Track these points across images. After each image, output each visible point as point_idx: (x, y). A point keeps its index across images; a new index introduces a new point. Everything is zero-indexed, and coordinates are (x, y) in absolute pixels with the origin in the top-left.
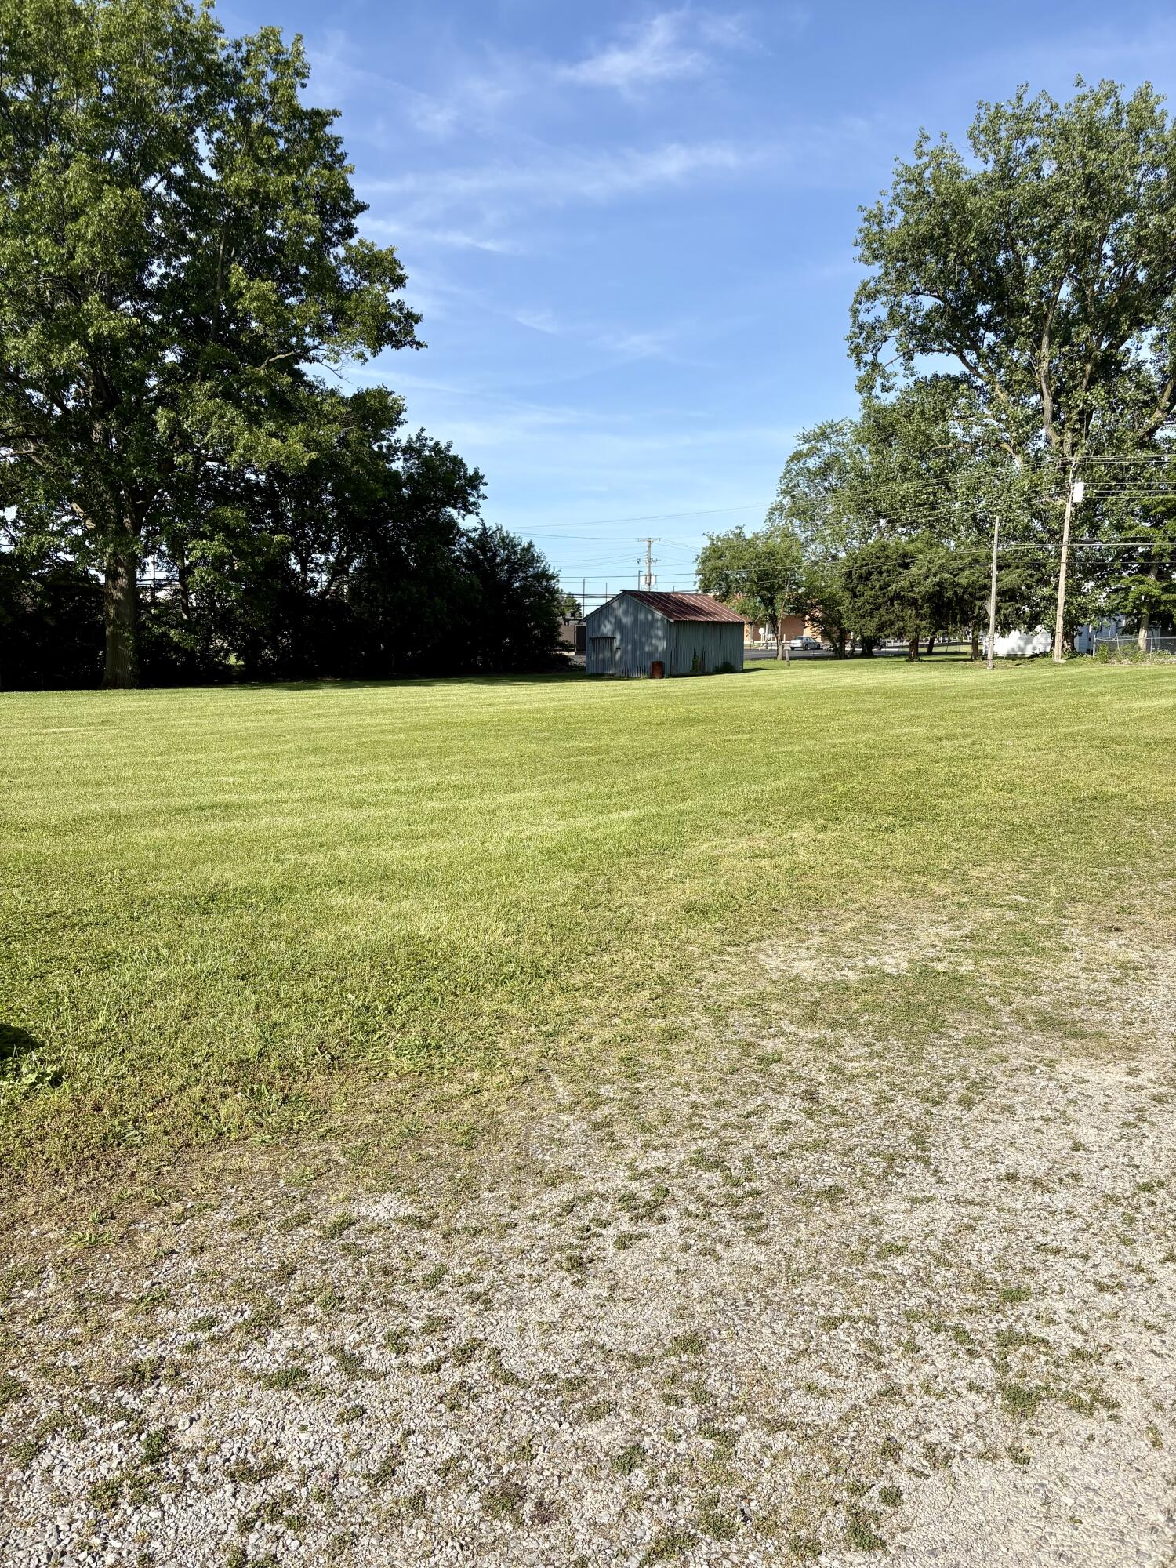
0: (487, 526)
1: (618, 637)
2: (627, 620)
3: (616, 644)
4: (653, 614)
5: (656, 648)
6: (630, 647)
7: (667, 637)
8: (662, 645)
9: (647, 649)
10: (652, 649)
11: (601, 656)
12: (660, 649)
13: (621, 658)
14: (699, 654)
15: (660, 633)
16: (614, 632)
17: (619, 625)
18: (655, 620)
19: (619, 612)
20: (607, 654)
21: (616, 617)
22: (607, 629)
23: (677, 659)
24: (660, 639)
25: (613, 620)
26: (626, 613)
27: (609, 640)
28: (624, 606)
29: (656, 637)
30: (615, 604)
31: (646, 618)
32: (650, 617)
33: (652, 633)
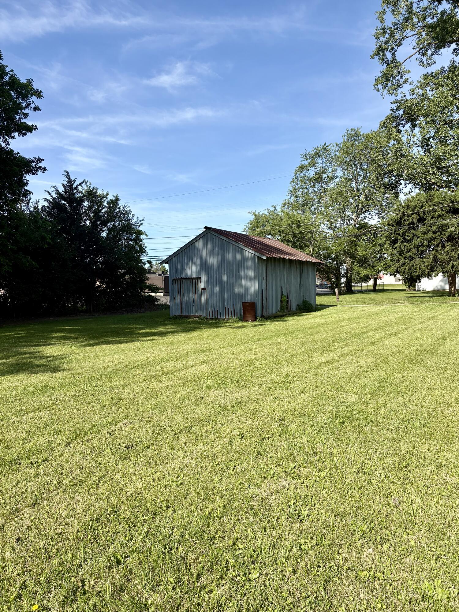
0: (73, 178)
1: (204, 278)
2: (213, 261)
3: (202, 285)
4: (241, 251)
5: (247, 290)
6: (217, 289)
7: (257, 277)
8: (254, 287)
9: (236, 290)
10: (242, 290)
11: (186, 299)
12: (252, 290)
13: (207, 302)
14: (285, 293)
15: (251, 273)
16: (199, 272)
17: (205, 267)
18: (244, 259)
19: (204, 253)
20: (192, 296)
21: (201, 258)
22: (192, 270)
23: (267, 300)
24: (251, 279)
25: (198, 262)
26: (211, 253)
27: (195, 280)
28: (209, 246)
29: (247, 278)
30: (199, 244)
31: (235, 258)
32: (238, 256)
33: (242, 273)
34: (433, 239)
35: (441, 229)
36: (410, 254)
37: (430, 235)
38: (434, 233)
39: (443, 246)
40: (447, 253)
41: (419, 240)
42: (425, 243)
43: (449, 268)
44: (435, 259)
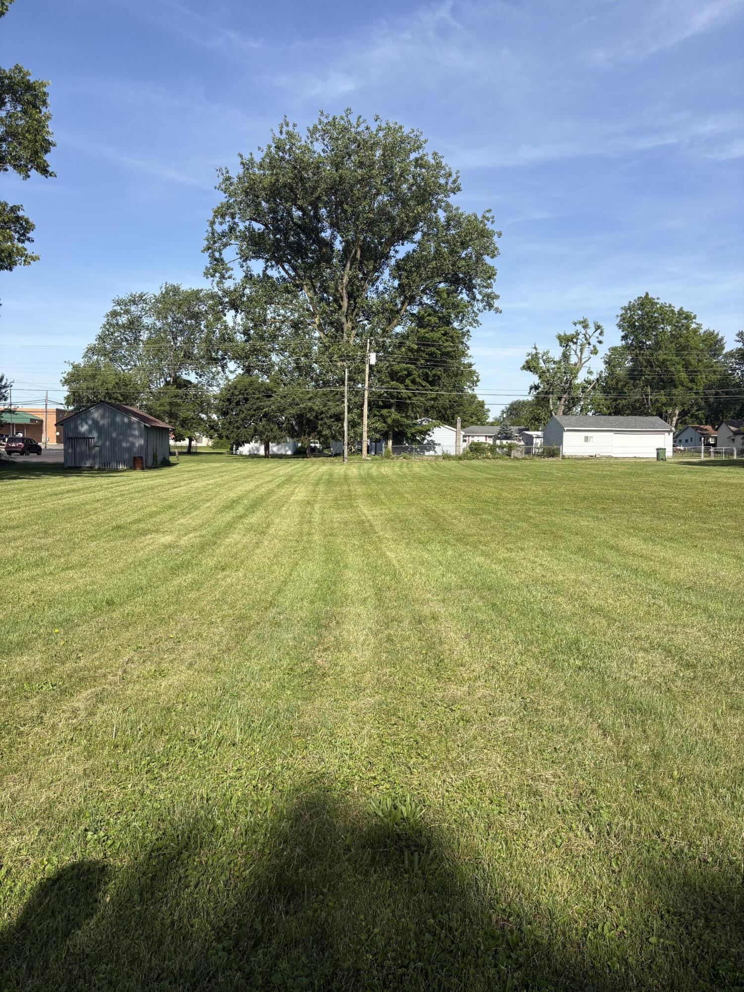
2: (104, 422)
4: (129, 418)
5: (133, 444)
6: (107, 443)
7: (142, 436)
8: (139, 443)
9: (124, 445)
10: (129, 445)
12: (138, 445)
14: (155, 451)
16: (91, 430)
17: (96, 426)
20: (85, 449)
22: (84, 429)
23: (147, 455)
24: (137, 437)
31: (122, 421)
34: (254, 415)
35: (259, 409)
36: (237, 424)
37: (252, 412)
38: (255, 410)
39: (261, 420)
40: (264, 426)
41: (244, 415)
42: (249, 418)
43: (264, 437)
44: (255, 430)
